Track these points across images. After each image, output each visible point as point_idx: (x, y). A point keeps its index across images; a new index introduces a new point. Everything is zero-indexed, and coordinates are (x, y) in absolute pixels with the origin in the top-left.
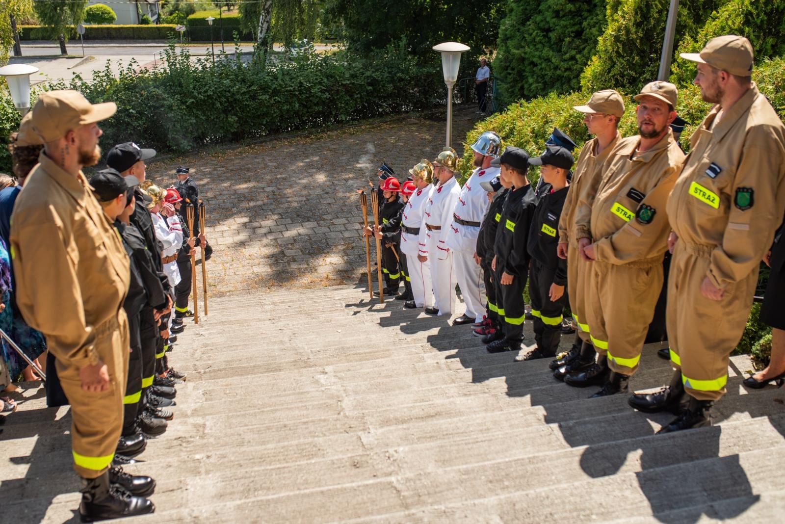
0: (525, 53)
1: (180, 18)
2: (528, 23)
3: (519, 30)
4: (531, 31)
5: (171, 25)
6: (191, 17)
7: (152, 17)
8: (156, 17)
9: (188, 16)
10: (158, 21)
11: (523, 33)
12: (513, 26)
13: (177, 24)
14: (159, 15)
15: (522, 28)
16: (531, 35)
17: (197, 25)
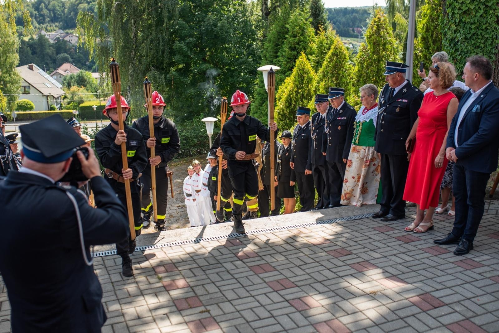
0: (263, 120)
1: (74, 106)
2: (263, 105)
3: (259, 109)
4: (265, 109)
5: (69, 111)
6: (82, 105)
7: (57, 105)
8: (59, 106)
9: (79, 104)
10: (61, 108)
11: (261, 110)
12: (256, 107)
13: (73, 110)
14: (61, 105)
15: (261, 108)
16: (265, 111)
17: (85, 110)
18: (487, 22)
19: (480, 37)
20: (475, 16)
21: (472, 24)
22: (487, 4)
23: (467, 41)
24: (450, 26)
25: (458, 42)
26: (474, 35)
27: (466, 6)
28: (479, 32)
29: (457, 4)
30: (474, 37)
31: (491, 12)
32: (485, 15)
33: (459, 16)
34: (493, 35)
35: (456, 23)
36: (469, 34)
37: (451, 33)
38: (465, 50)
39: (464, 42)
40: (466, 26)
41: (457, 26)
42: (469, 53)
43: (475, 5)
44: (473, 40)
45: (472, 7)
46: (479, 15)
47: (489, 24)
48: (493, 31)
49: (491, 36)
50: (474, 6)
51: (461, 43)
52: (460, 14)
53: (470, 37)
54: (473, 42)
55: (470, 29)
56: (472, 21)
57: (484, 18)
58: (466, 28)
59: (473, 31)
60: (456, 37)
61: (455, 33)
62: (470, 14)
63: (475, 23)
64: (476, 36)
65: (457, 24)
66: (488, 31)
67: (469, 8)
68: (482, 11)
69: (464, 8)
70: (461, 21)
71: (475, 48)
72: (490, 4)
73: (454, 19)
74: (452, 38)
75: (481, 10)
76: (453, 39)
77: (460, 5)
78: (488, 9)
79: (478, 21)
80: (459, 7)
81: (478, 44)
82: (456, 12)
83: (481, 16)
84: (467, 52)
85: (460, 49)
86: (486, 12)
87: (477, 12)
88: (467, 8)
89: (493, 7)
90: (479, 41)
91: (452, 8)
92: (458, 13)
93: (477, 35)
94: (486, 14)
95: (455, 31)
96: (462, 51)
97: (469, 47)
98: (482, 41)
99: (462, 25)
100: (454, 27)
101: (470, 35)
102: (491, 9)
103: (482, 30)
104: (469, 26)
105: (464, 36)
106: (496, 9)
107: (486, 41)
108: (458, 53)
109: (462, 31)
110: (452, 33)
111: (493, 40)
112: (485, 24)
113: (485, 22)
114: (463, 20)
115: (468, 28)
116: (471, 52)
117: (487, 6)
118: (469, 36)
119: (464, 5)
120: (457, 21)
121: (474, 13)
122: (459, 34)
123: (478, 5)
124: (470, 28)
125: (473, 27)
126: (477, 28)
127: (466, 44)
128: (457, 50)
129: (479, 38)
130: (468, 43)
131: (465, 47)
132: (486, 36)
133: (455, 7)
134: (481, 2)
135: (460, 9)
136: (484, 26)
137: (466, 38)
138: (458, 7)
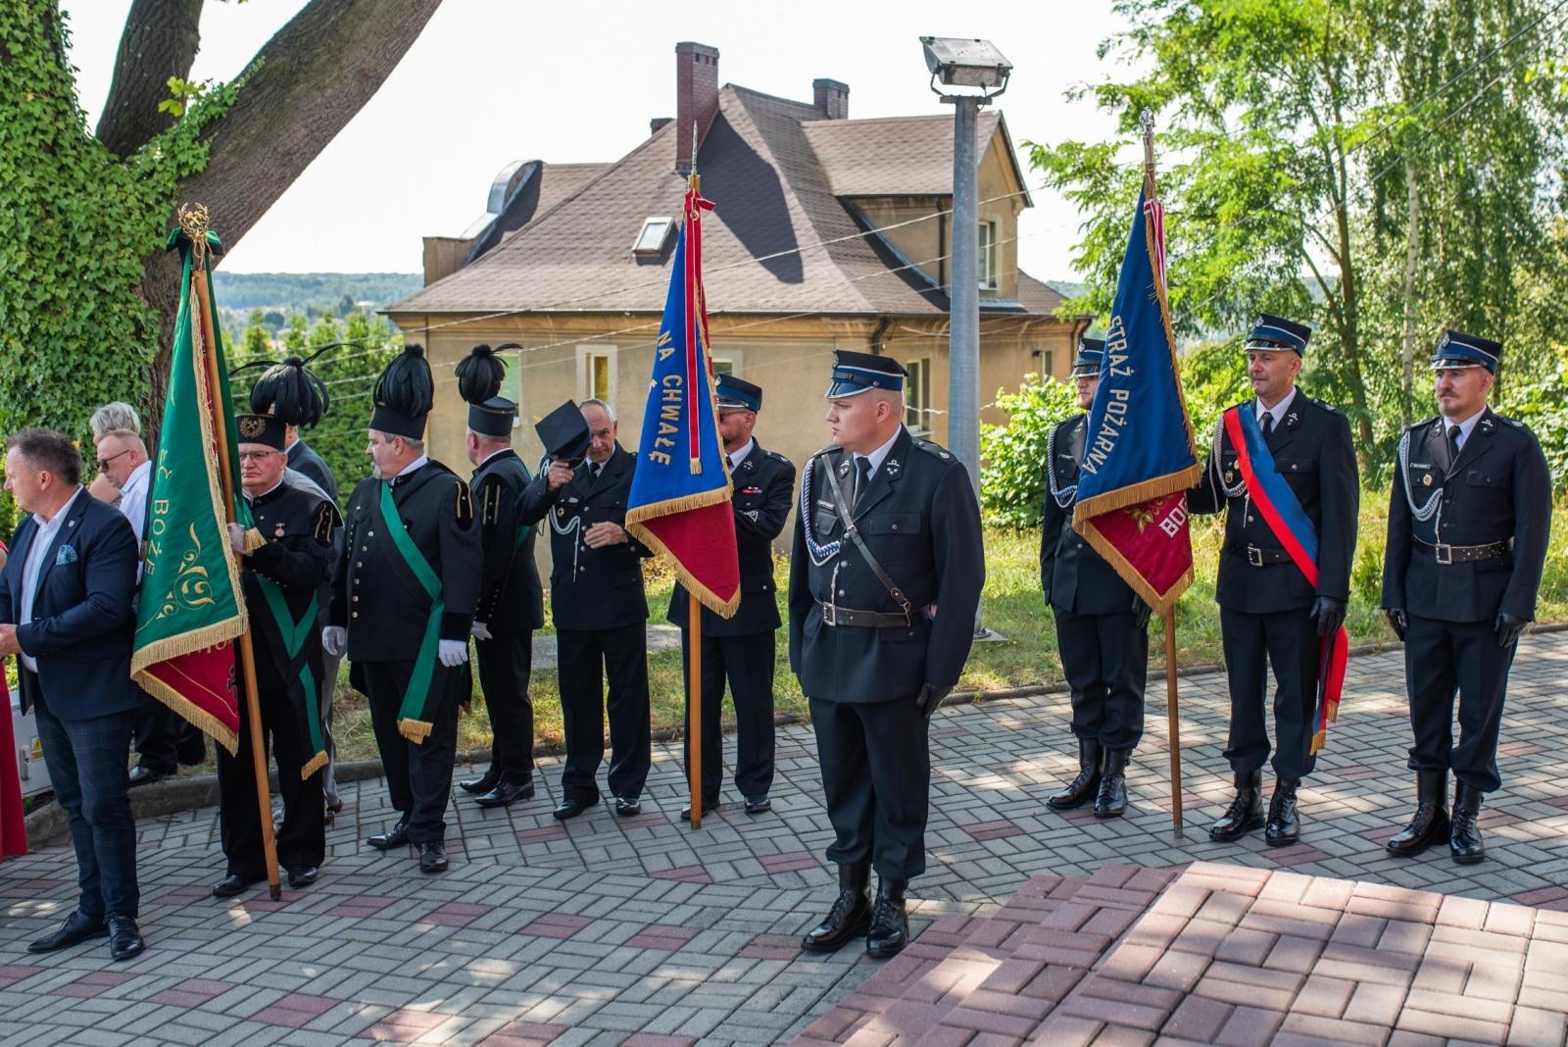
18: (108, 334)
19: (95, 374)
20: (74, 317)
21: (67, 339)
22: (103, 286)
23: (60, 384)
24: (7, 343)
25: (35, 387)
26: (77, 368)
27: (46, 291)
28: (92, 361)
29: (19, 283)
30: (79, 375)
31: (116, 308)
32: (100, 316)
33: (27, 316)
34: (130, 369)
35: (22, 335)
36: (63, 365)
37: (10, 362)
38: (59, 412)
39: (51, 388)
40: (51, 345)
41: (26, 344)
42: (71, 416)
43: (71, 289)
44: (77, 381)
45: (63, 294)
46: (84, 314)
47: (116, 338)
48: (130, 359)
49: (125, 372)
50: (67, 291)
51: (44, 392)
52: (30, 312)
53: (69, 376)
54: (78, 388)
55: (66, 352)
56: (68, 332)
57: (100, 324)
58: (54, 350)
59: (74, 359)
60: (27, 376)
61: (23, 364)
62: (58, 313)
63: (76, 337)
64: (83, 373)
65: (26, 338)
66: (115, 358)
67: (54, 296)
68: (92, 306)
69: (42, 296)
70: (34, 330)
71: (87, 404)
72: (110, 287)
73: (16, 325)
74: (17, 377)
75: (87, 301)
76: (19, 382)
77: (27, 287)
78: (108, 299)
79: (83, 332)
80: (27, 293)
81: (92, 394)
82: (19, 304)
83: (91, 317)
84: (65, 416)
85: (43, 407)
86: (102, 307)
87: (77, 307)
88: (48, 296)
89: (121, 296)
90: (94, 385)
91: (6, 294)
92: (24, 309)
93: (88, 369)
94: (104, 311)
95: (24, 359)
96: (51, 414)
97: (69, 403)
98: (104, 386)
99: (39, 340)
100: (17, 347)
101: (67, 369)
102: (115, 300)
103: (99, 355)
104: (60, 343)
105: (49, 372)
106: (128, 301)
107: (113, 384)
108: (40, 420)
109: (43, 360)
110: (15, 363)
111: (132, 382)
112: (105, 339)
113: (102, 335)
114: (43, 327)
115: (59, 349)
116: (75, 416)
117: (103, 292)
118: (63, 372)
119: (40, 289)
120: (26, 330)
121: (70, 310)
122: (35, 366)
123: (78, 287)
124: (63, 349)
125: (73, 346)
126: (85, 350)
127: (58, 394)
128: (35, 411)
129: (93, 378)
130: (63, 390)
131: (55, 403)
132: (112, 372)
133: (14, 291)
134: (86, 282)
135: (28, 297)
136: (103, 346)
137: (55, 378)
138: (22, 292)
